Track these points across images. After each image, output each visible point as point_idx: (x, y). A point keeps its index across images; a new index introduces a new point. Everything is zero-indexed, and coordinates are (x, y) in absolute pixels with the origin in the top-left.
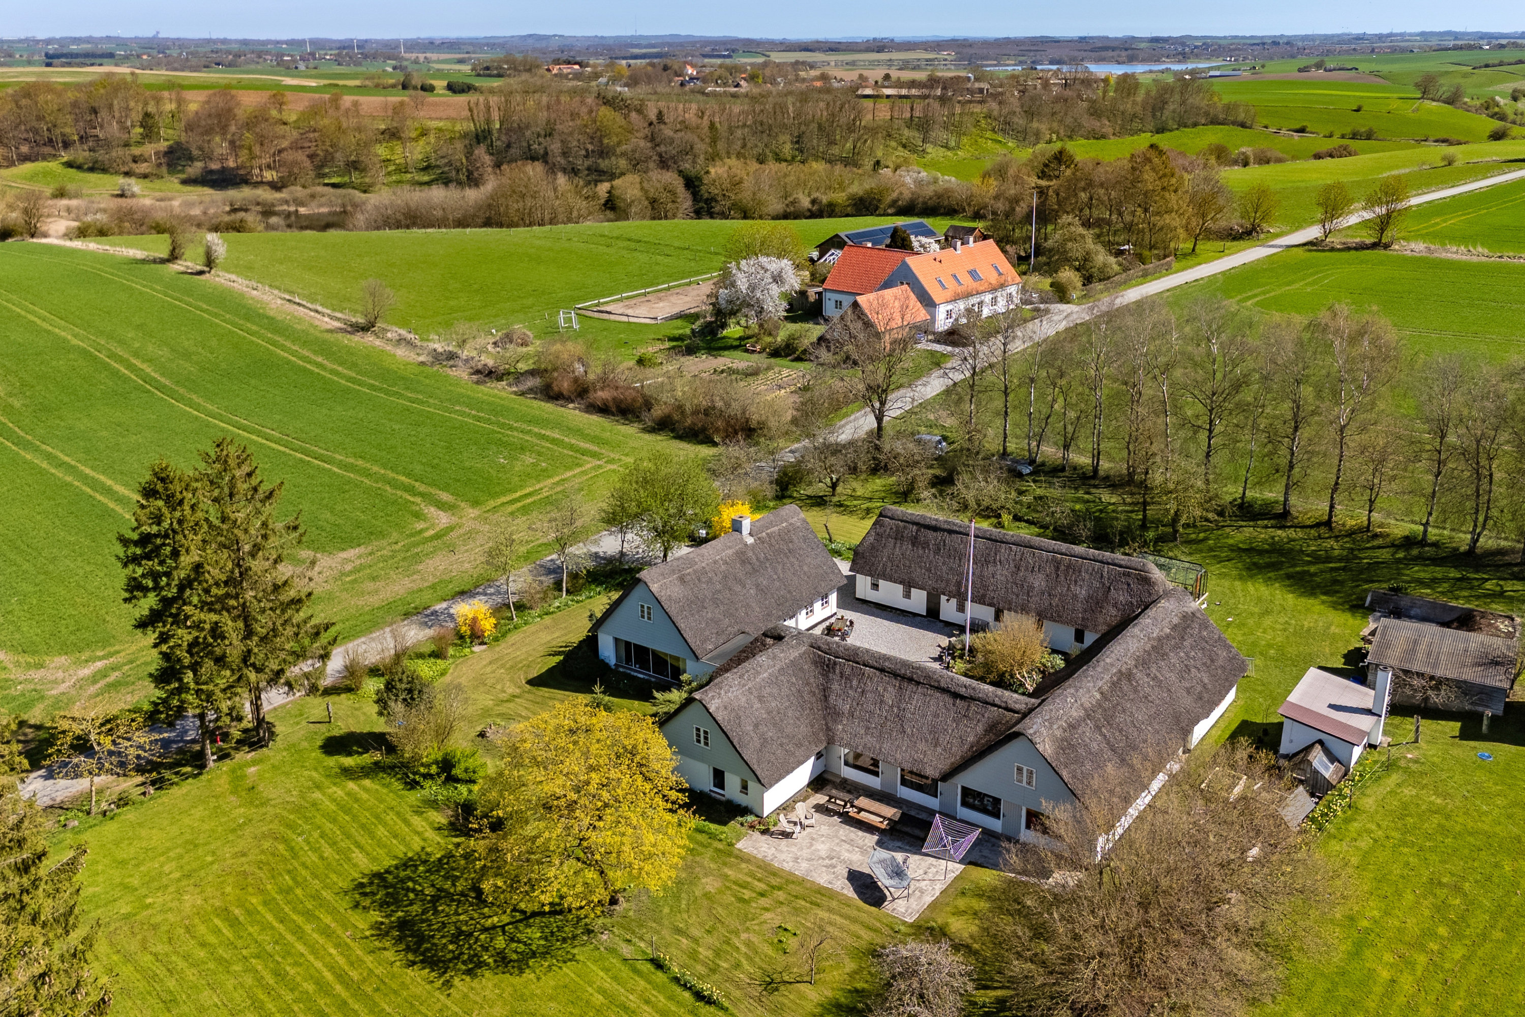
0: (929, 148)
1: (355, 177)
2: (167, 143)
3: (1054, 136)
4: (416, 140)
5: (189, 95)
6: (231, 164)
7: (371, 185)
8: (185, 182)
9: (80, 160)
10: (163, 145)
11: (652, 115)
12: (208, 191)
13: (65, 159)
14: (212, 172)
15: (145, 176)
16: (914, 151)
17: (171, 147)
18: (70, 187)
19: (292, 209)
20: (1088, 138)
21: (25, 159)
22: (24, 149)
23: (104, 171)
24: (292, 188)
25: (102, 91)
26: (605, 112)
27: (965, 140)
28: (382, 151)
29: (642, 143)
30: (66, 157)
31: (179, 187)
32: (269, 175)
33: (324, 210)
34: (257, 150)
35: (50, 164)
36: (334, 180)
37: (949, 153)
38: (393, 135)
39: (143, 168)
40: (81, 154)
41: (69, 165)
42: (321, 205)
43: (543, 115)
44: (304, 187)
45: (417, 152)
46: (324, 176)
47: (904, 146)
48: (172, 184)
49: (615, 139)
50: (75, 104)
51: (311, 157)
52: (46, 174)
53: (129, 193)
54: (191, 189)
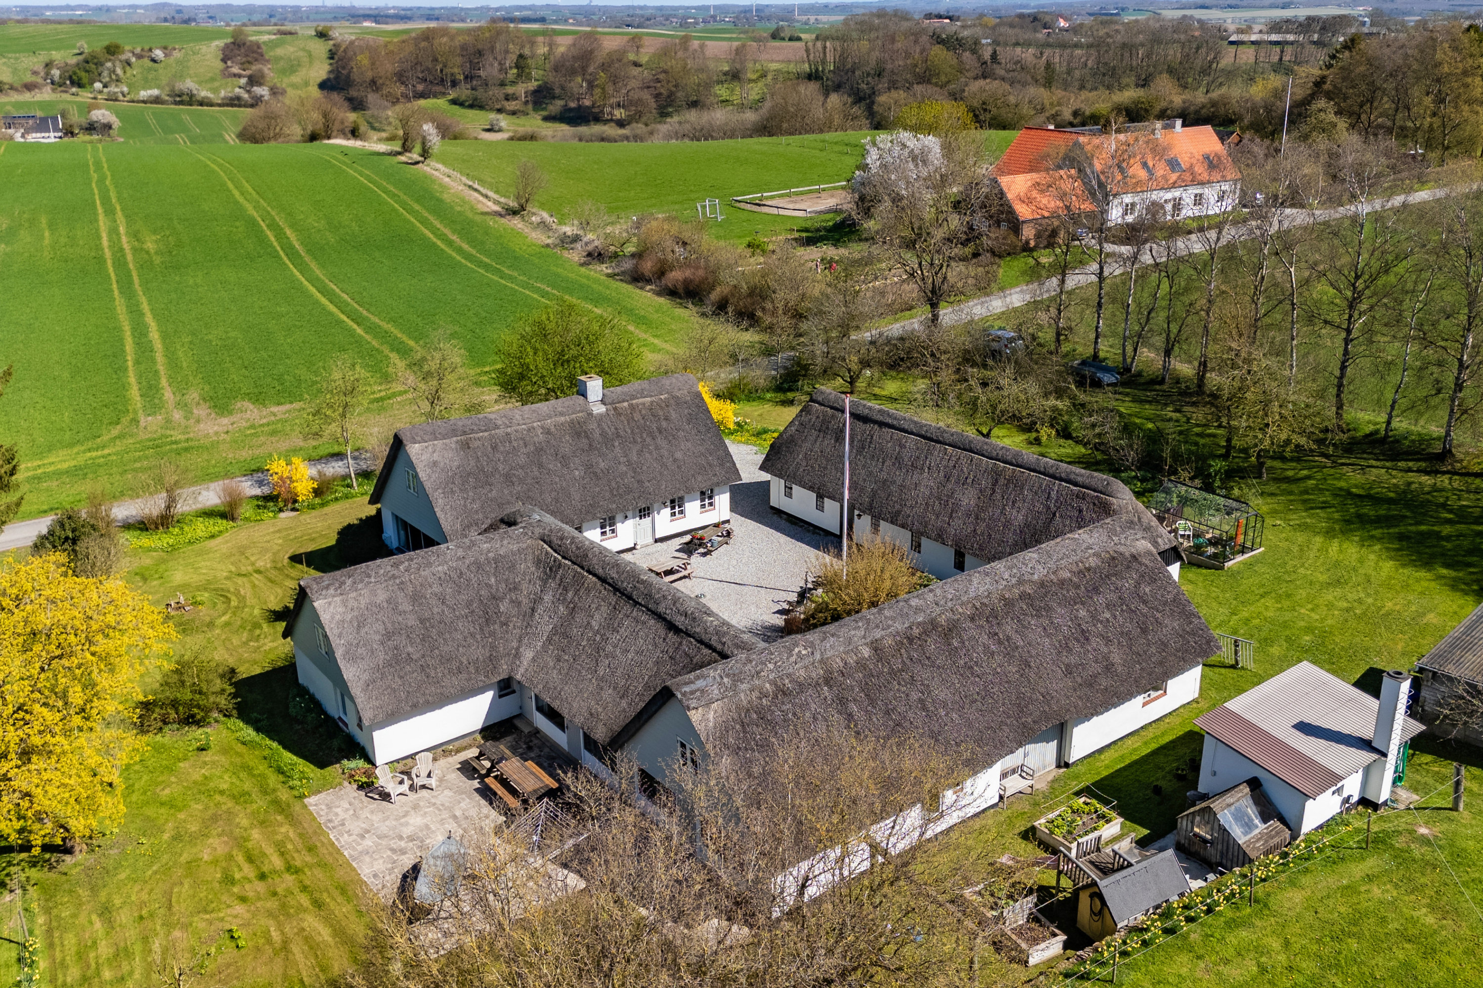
2: (536, 83)
4: (754, 81)
5: (559, 40)
6: (587, 103)
8: (546, 119)
9: (463, 98)
10: (533, 85)
11: (987, 55)
12: (564, 127)
13: (451, 97)
14: (571, 110)
15: (514, 113)
17: (539, 86)
21: (419, 96)
22: (420, 87)
23: (481, 107)
24: (634, 125)
25: (487, 35)
26: (938, 52)
28: (722, 91)
30: (453, 94)
31: (541, 122)
32: (619, 114)
34: (610, 89)
35: (439, 101)
38: (735, 76)
40: (463, 92)
41: (454, 102)
43: (876, 55)
44: (646, 125)
45: (754, 92)
48: (533, 119)
49: (944, 79)
50: (464, 47)
51: (657, 96)
52: (433, 109)
53: (497, 128)
54: (549, 124)
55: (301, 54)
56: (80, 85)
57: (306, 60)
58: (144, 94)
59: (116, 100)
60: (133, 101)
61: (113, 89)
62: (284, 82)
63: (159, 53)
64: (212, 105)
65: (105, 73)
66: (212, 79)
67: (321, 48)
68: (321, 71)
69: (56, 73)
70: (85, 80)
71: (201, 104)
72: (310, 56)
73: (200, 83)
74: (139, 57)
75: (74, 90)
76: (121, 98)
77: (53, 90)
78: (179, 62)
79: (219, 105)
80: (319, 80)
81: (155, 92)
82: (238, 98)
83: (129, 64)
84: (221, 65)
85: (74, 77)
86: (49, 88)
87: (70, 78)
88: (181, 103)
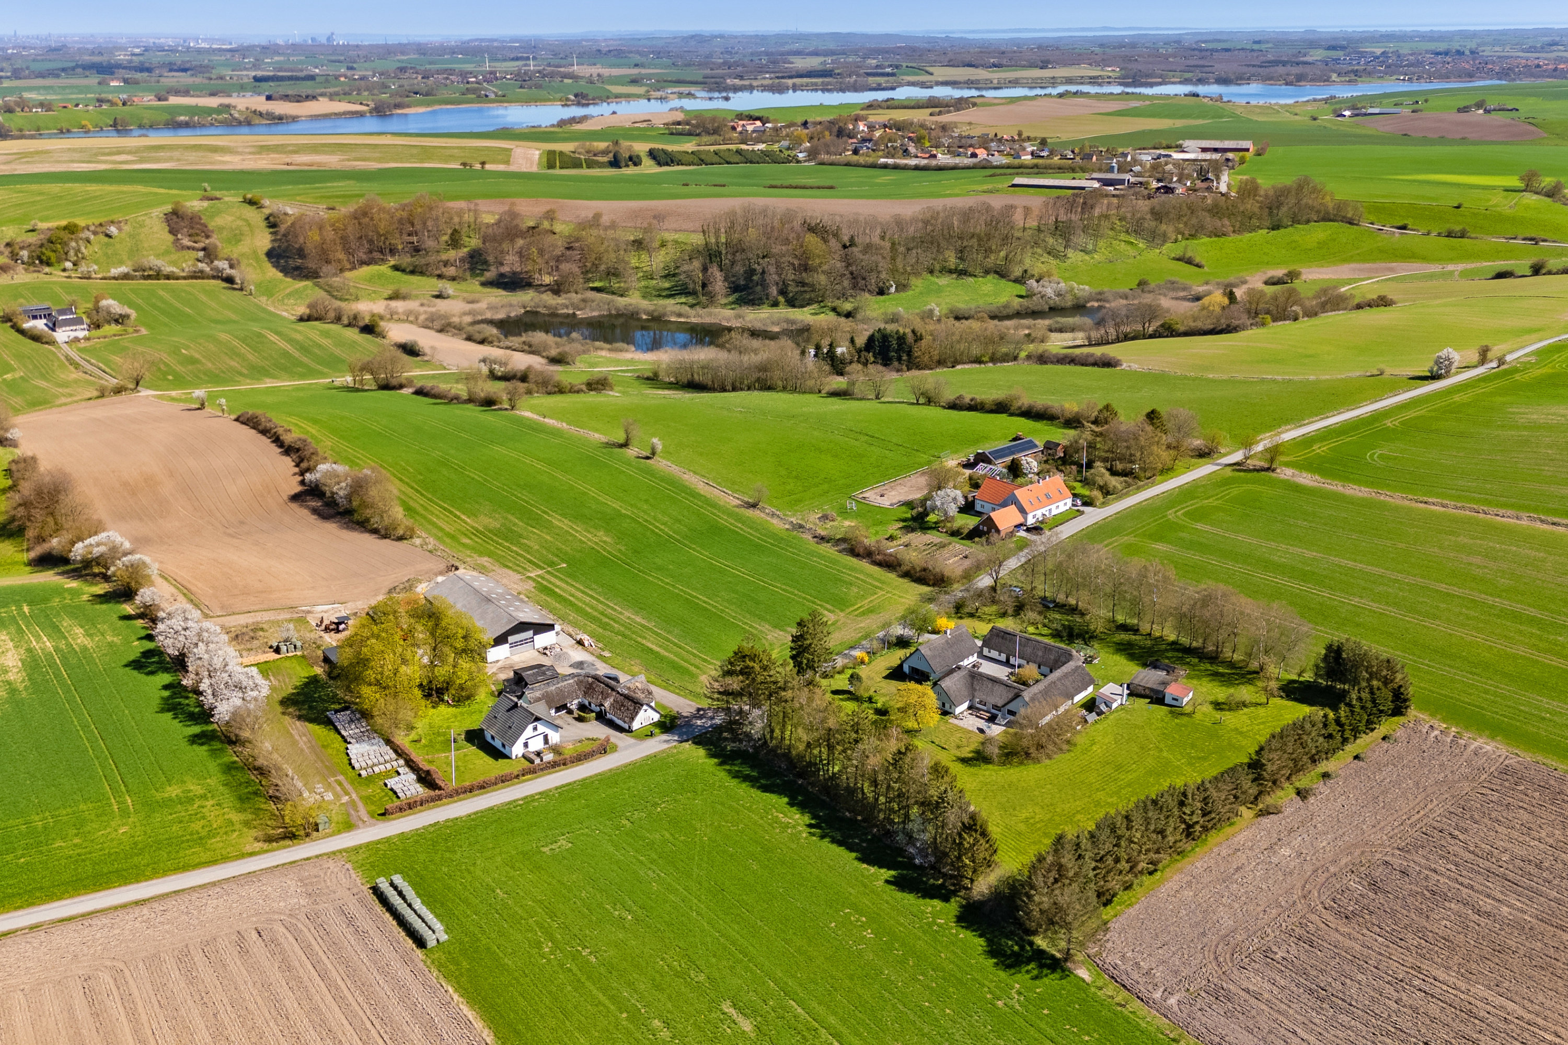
0: (1070, 253)
1: (615, 284)
2: (467, 250)
3: (1180, 237)
4: (658, 250)
6: (518, 269)
7: (627, 290)
8: (483, 284)
9: (404, 266)
10: (465, 252)
11: (846, 239)
12: (501, 292)
13: (392, 263)
14: (503, 276)
15: (453, 279)
16: (1056, 257)
17: (470, 253)
18: (403, 290)
19: (571, 312)
20: (1210, 237)
21: (363, 263)
22: (363, 255)
23: (422, 273)
24: (568, 293)
25: (419, 210)
27: (1101, 243)
28: (632, 259)
29: (839, 265)
30: (392, 261)
31: (480, 288)
32: (547, 279)
33: (595, 314)
34: (540, 260)
35: (382, 268)
36: (597, 284)
37: (1087, 257)
38: (638, 244)
39: (451, 271)
40: (404, 260)
41: (396, 268)
42: (593, 310)
44: (577, 292)
45: (659, 260)
46: (588, 280)
47: (1049, 253)
48: (473, 286)
49: (817, 261)
51: (583, 268)
52: (380, 276)
53: (445, 294)
54: (489, 290)
55: (240, 223)
56: (49, 264)
57: (246, 229)
58: (115, 272)
59: (89, 278)
60: (104, 278)
61: (83, 268)
62: (235, 251)
63: (113, 230)
64: (177, 278)
65: (72, 253)
66: (167, 252)
67: (255, 217)
68: (264, 241)
69: (25, 254)
70: (53, 260)
71: (168, 277)
72: (249, 225)
73: (157, 256)
74: (95, 233)
75: (47, 269)
76: (94, 276)
77: (26, 270)
78: (131, 236)
79: (185, 278)
80: (266, 249)
81: (123, 269)
82: (202, 271)
83: (89, 242)
84: (171, 238)
85: (44, 258)
86: (20, 268)
87: (39, 258)
88: (149, 277)
